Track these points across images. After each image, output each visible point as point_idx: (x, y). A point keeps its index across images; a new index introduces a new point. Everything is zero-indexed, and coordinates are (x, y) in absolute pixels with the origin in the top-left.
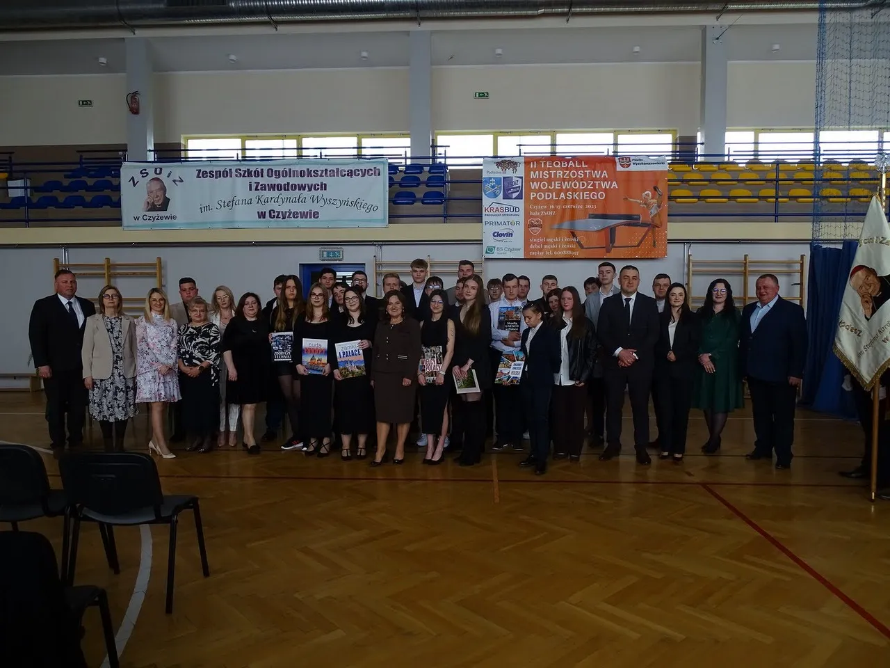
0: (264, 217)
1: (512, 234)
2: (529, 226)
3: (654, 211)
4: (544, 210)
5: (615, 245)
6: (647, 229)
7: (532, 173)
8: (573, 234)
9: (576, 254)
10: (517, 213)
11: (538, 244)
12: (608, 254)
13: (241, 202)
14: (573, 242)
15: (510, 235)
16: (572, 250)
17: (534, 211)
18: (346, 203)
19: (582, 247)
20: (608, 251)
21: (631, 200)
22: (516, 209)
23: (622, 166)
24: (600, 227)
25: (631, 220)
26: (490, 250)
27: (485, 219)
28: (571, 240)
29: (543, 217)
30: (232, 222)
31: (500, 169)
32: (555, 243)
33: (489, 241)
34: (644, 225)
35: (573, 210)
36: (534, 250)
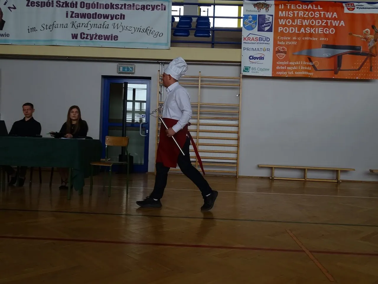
0: (76, 38)
1: (263, 58)
2: (276, 52)
3: (371, 44)
4: (288, 40)
5: (341, 68)
6: (366, 57)
7: (280, 12)
8: (310, 60)
9: (311, 74)
10: (268, 42)
11: (283, 66)
12: (336, 75)
13: (59, 26)
14: (310, 66)
15: (261, 58)
16: (309, 71)
17: (281, 41)
18: (139, 30)
19: (316, 69)
20: (336, 73)
21: (354, 35)
22: (267, 39)
23: (349, 9)
24: (330, 55)
25: (354, 50)
26: (247, 69)
27: (243, 45)
28: (308, 63)
29: (288, 46)
30: (52, 40)
31: (256, 9)
32: (296, 65)
33: (246, 63)
34: (363, 54)
35: (310, 42)
36: (280, 70)
